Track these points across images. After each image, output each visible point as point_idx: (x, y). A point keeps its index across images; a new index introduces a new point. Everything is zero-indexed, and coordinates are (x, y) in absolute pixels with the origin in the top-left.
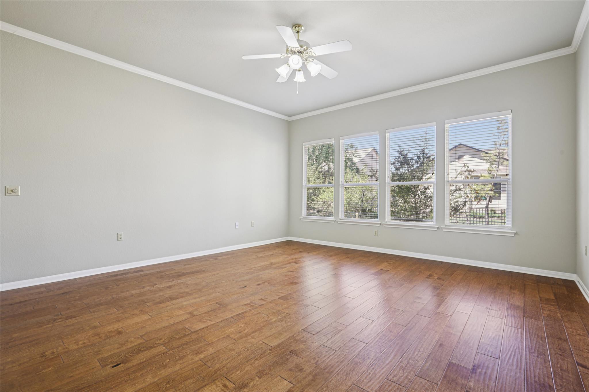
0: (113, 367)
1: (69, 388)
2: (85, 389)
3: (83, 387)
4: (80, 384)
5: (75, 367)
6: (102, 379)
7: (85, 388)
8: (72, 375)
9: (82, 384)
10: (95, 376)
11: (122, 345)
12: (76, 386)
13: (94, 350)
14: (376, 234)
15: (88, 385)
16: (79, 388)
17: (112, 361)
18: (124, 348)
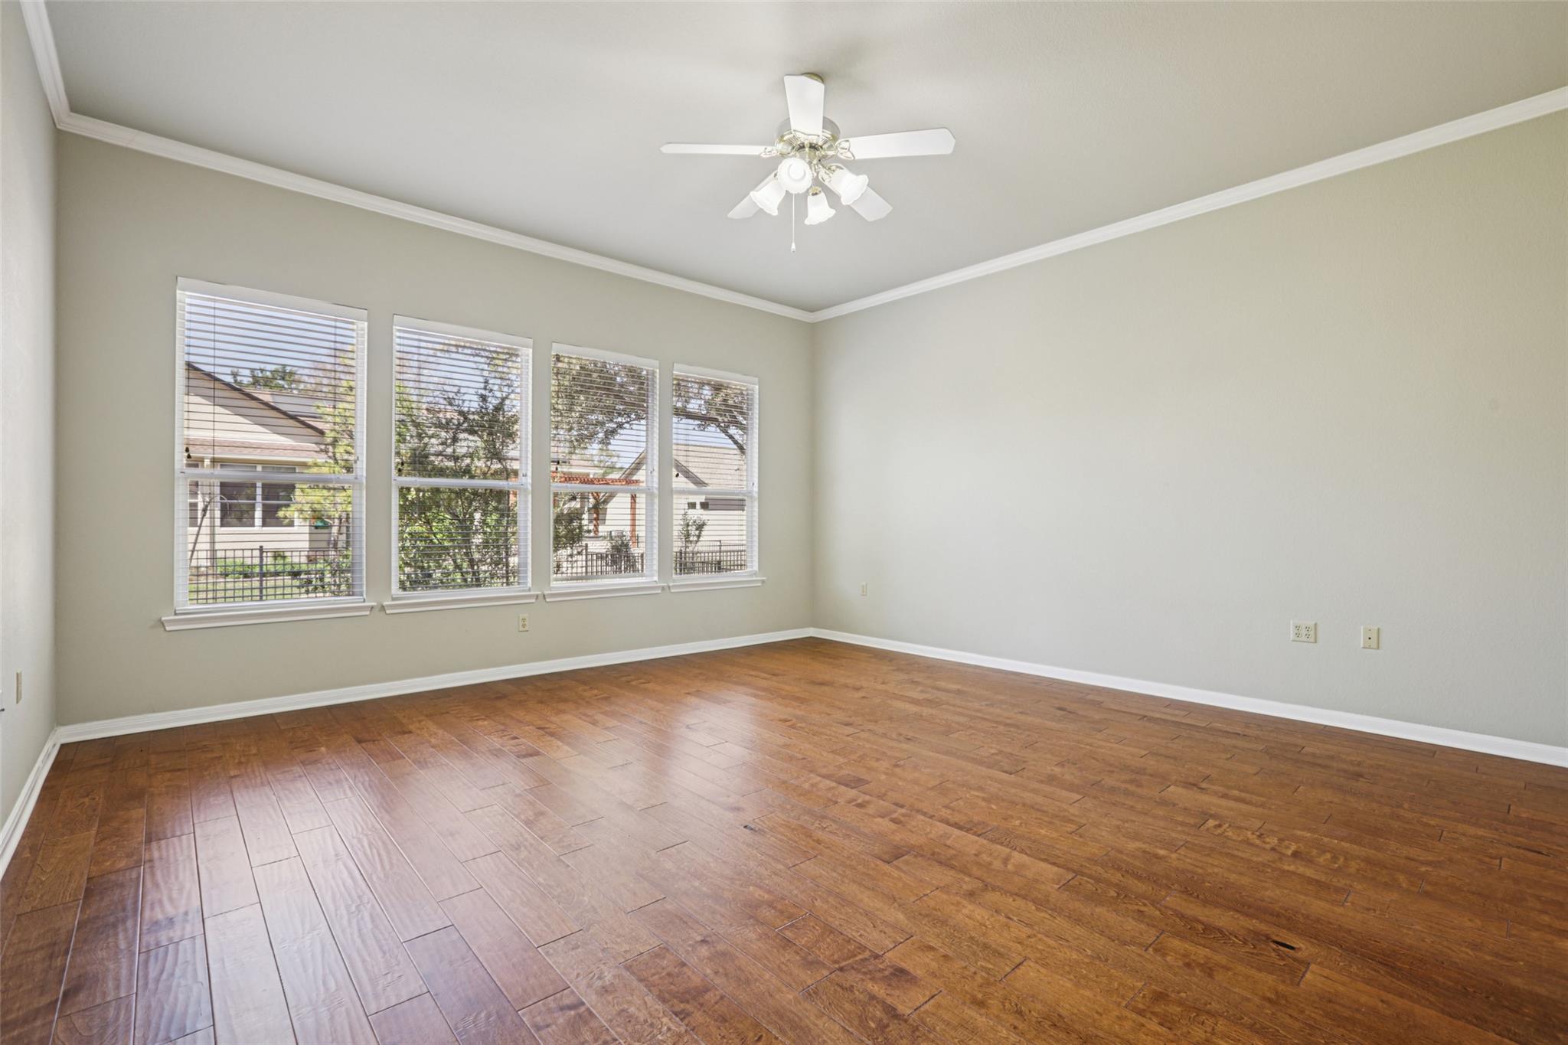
0: (1292, 948)
1: (1406, 986)
2: (1381, 960)
3: (1380, 967)
4: (1382, 975)
5: (1358, 1016)
6: (1336, 949)
7: (1379, 962)
8: (1380, 1004)
9: (1379, 972)
10: (1341, 964)
11: (1209, 970)
12: (1390, 978)
13: (1273, 1014)
14: (524, 626)
15: (1370, 961)
16: (1389, 970)
17: (1279, 959)
18: (1220, 959)
